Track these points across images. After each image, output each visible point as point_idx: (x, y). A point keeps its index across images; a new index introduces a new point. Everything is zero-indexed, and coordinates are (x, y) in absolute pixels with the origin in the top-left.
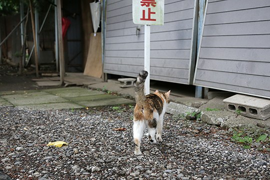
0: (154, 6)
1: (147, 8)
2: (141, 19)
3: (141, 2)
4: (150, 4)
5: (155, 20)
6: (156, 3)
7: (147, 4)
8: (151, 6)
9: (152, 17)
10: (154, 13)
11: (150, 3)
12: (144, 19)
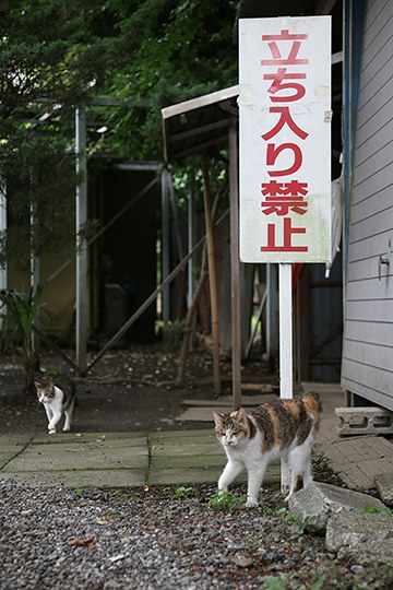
0: (303, 212)
1: (282, 218)
2: (263, 249)
3: (263, 204)
4: (290, 208)
5: (305, 249)
6: (306, 204)
7: (280, 208)
8: (291, 214)
9: (296, 240)
10: (303, 231)
11: (291, 204)
12: (271, 247)
